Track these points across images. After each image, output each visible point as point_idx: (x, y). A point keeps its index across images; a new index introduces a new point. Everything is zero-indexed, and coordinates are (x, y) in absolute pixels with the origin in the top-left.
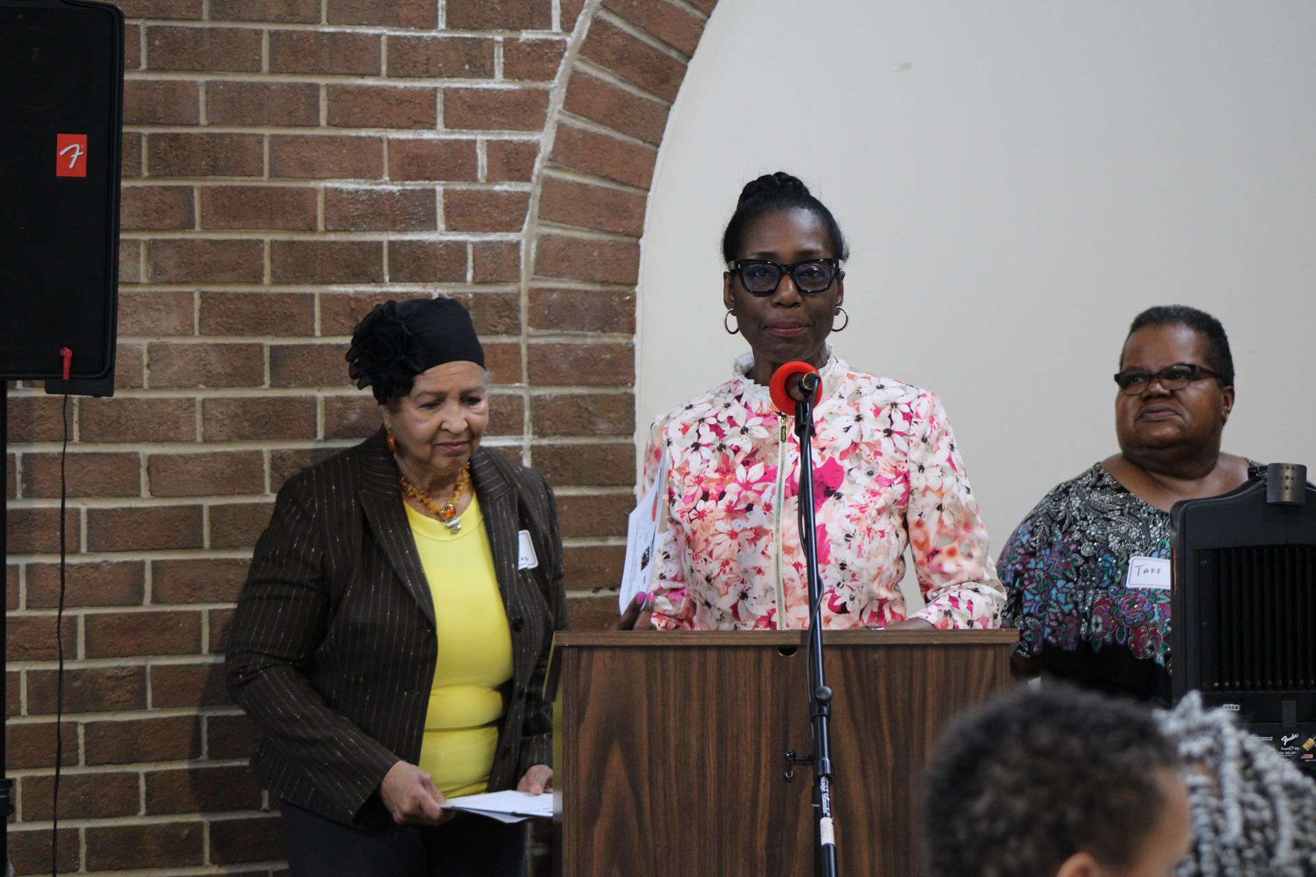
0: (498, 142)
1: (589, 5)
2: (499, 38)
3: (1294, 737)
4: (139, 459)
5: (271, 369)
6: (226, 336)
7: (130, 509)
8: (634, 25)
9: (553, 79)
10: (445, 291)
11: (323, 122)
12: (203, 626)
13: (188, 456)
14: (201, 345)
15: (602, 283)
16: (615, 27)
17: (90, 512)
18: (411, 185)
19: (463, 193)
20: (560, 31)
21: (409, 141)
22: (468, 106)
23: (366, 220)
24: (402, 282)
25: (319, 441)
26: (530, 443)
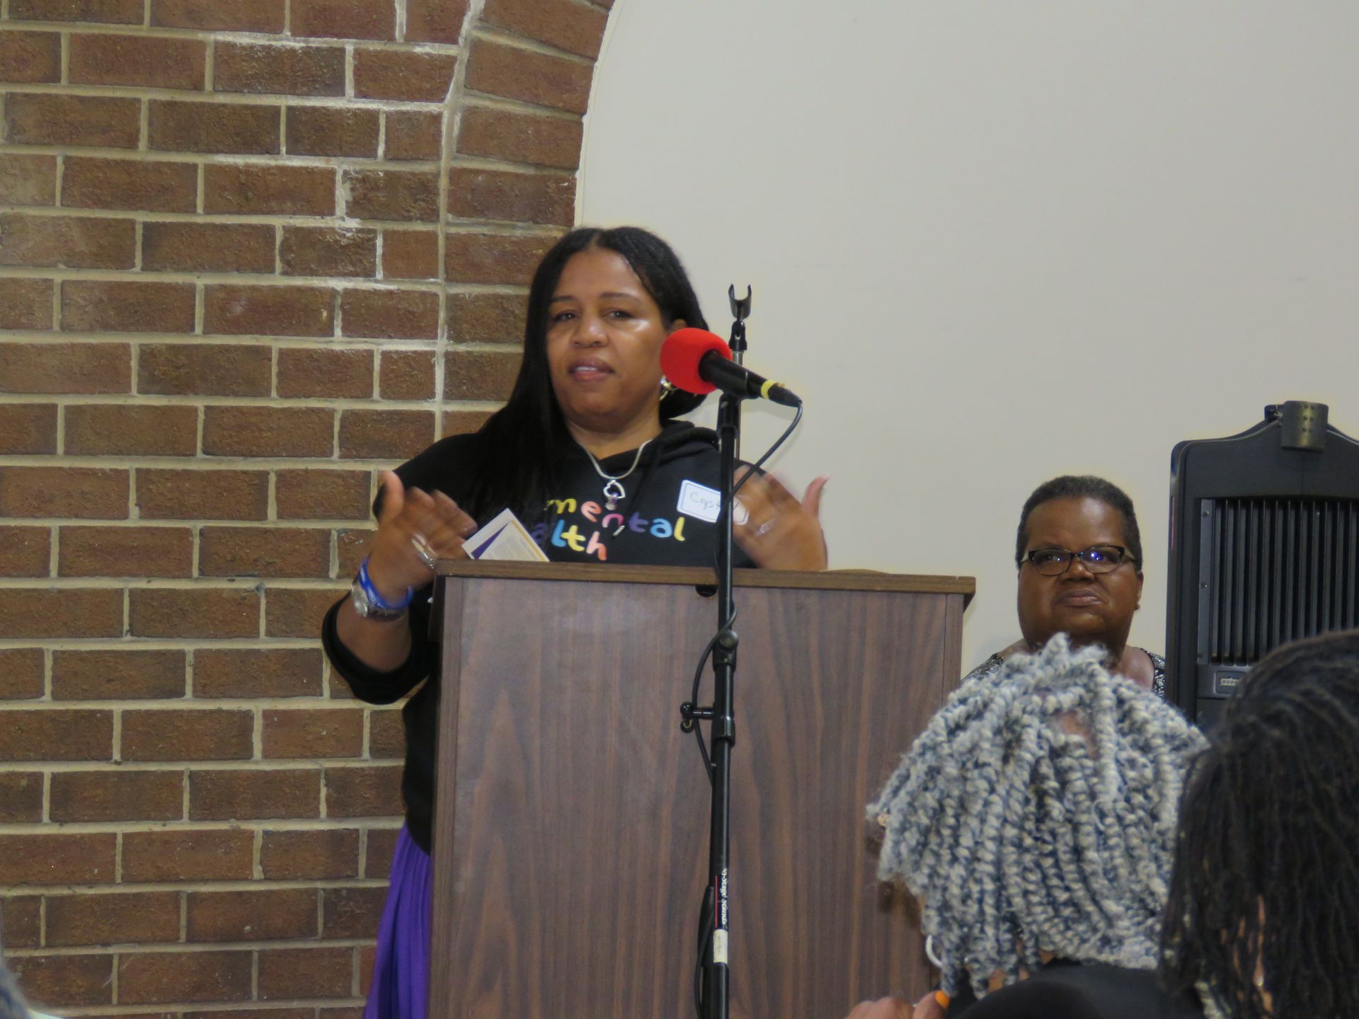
5: (143, 250)
6: (93, 208)
10: (352, 168)
12: (52, 546)
13: (42, 346)
14: (63, 218)
15: (538, 165)
18: (315, 42)
19: (376, 54)
23: (262, 81)
24: (301, 154)
25: (197, 336)
26: (445, 349)
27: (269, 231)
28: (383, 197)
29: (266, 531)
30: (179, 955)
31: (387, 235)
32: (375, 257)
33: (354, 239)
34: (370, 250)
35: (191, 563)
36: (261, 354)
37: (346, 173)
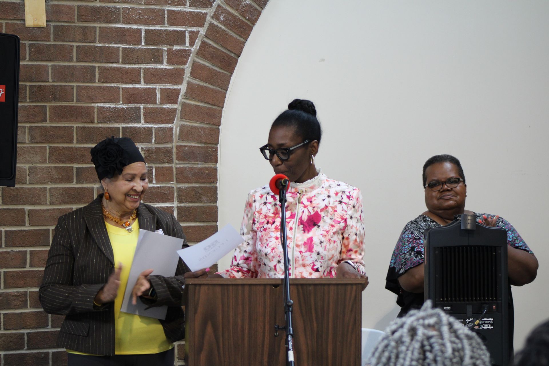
0: (164, 89)
1: (200, 36)
3: (471, 319)
4: (25, 211)
5: (76, 176)
6: (59, 163)
7: (21, 230)
8: (217, 44)
9: (186, 64)
10: (144, 147)
11: (97, 81)
13: (44, 210)
14: (49, 167)
15: (205, 143)
16: (210, 45)
17: (6, 232)
18: (131, 105)
19: (151, 108)
20: (189, 46)
21: (130, 88)
22: (153, 75)
23: (114, 119)
26: (177, 205)
28: (155, 156)
31: (156, 168)
32: (153, 176)
34: (151, 174)
37: (142, 148)
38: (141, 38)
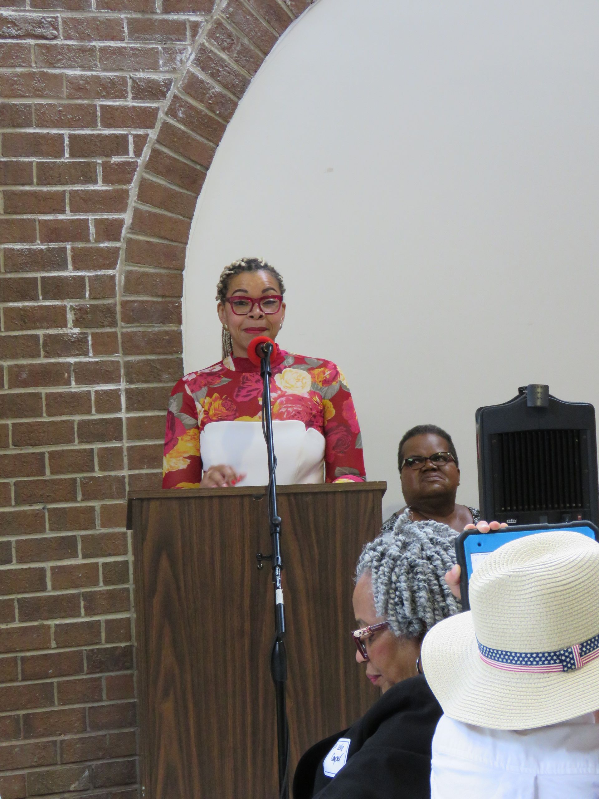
0: (101, 219)
1: (150, 141)
2: (100, 161)
8: (175, 152)
9: (131, 183)
10: (74, 304)
11: (2, 211)
15: (163, 296)
16: (165, 153)
19: (81, 249)
20: (134, 156)
21: (51, 220)
22: (84, 200)
23: (28, 266)
24: (49, 299)
25: (6, 390)
26: (125, 387)
27: (36, 337)
28: (90, 317)
29: (46, 481)
30: (19, 686)
31: (93, 335)
32: (88, 346)
33: (78, 338)
34: (85, 342)
35: (11, 499)
36: (37, 396)
37: (71, 306)
38: (64, 147)
